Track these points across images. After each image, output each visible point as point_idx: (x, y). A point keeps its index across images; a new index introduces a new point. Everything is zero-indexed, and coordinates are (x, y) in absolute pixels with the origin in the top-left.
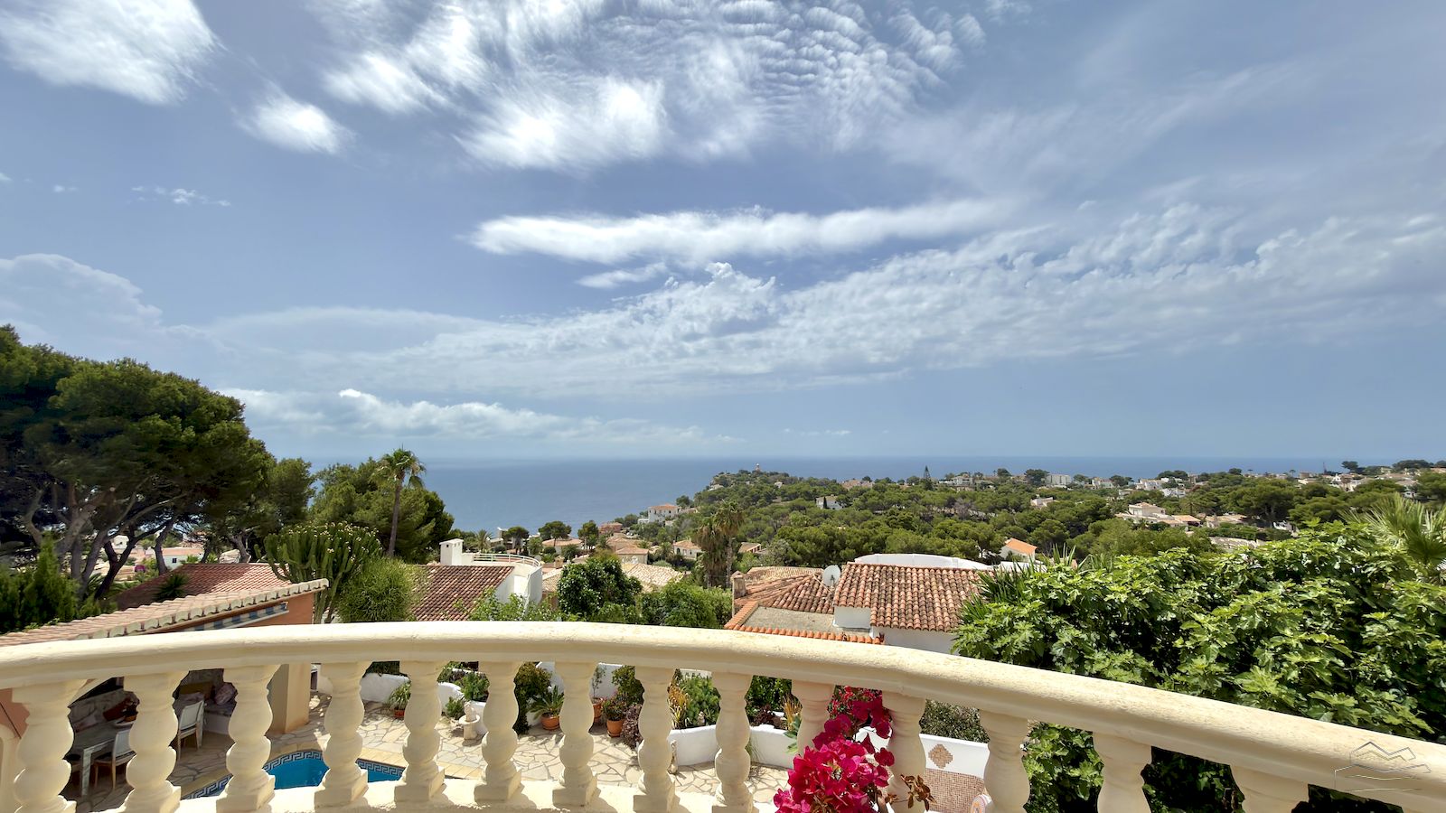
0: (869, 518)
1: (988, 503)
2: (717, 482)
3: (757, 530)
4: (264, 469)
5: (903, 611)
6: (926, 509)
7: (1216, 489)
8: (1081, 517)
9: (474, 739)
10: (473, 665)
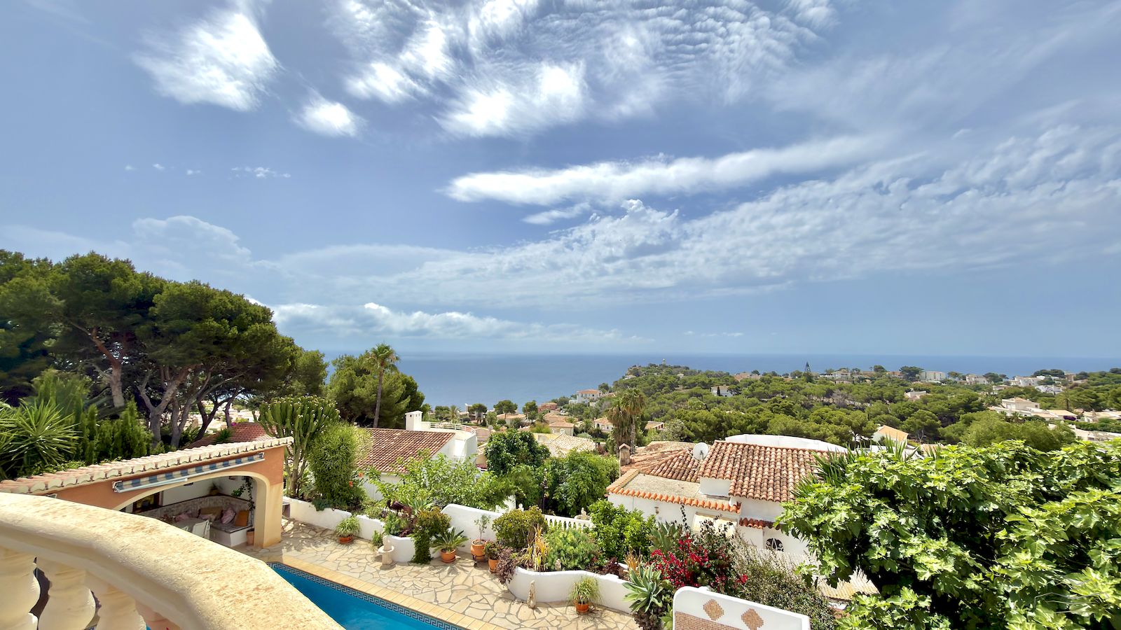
0: (756, 404)
1: (864, 394)
2: (631, 373)
3: (662, 411)
4: (292, 358)
5: (759, 484)
6: (807, 398)
7: (1096, 387)
8: (954, 409)
9: (390, 564)
10: (398, 507)
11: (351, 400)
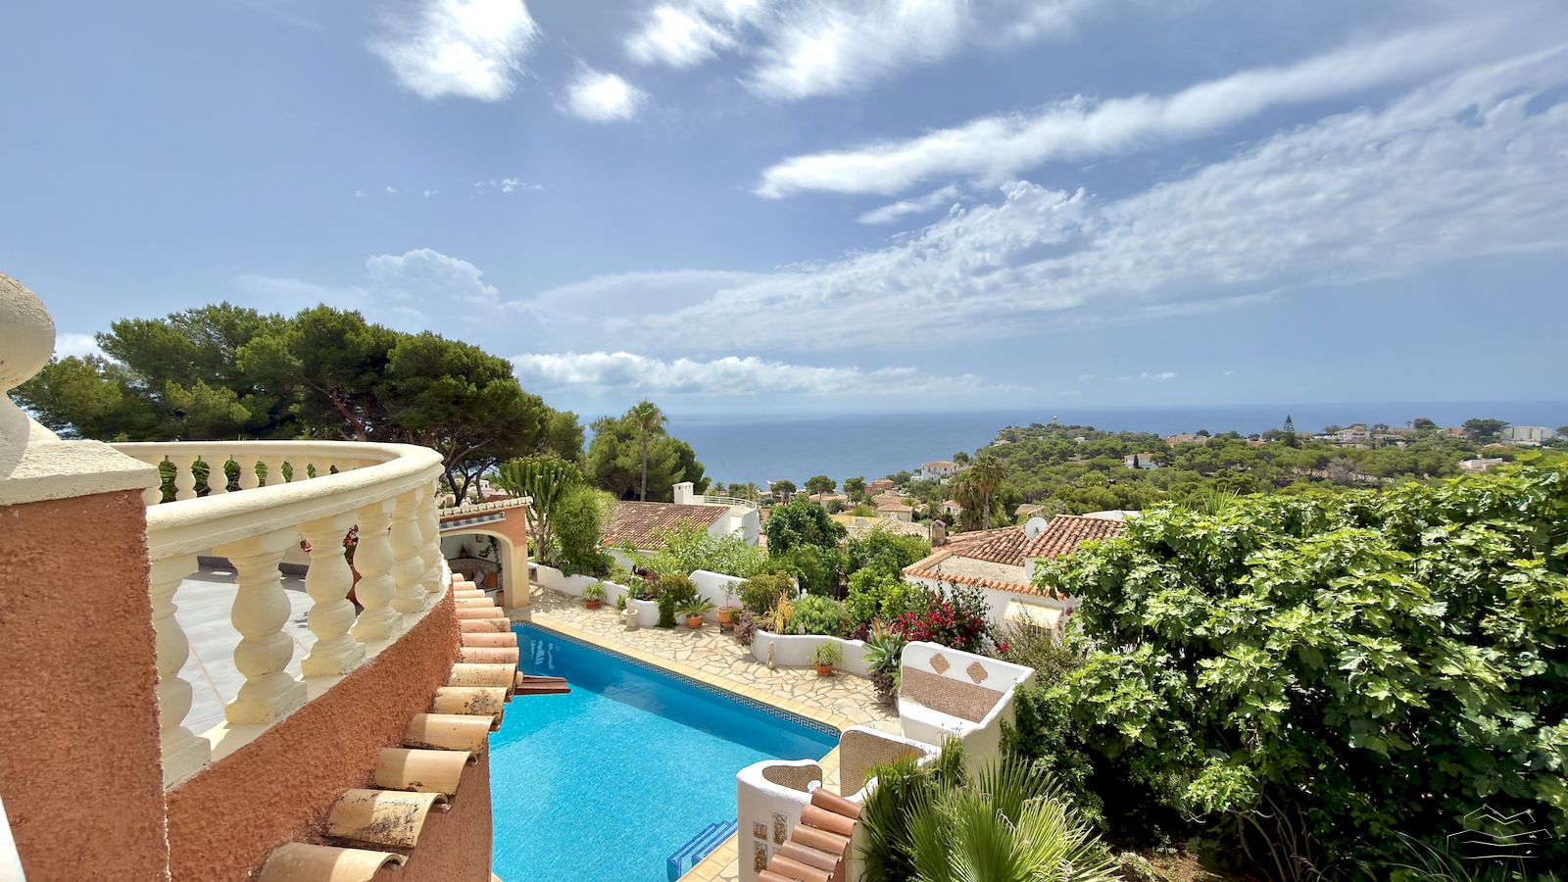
1: (1387, 464)
2: (1003, 437)
3: (1046, 491)
9: (634, 626)
10: (643, 573)
11: (614, 471)
